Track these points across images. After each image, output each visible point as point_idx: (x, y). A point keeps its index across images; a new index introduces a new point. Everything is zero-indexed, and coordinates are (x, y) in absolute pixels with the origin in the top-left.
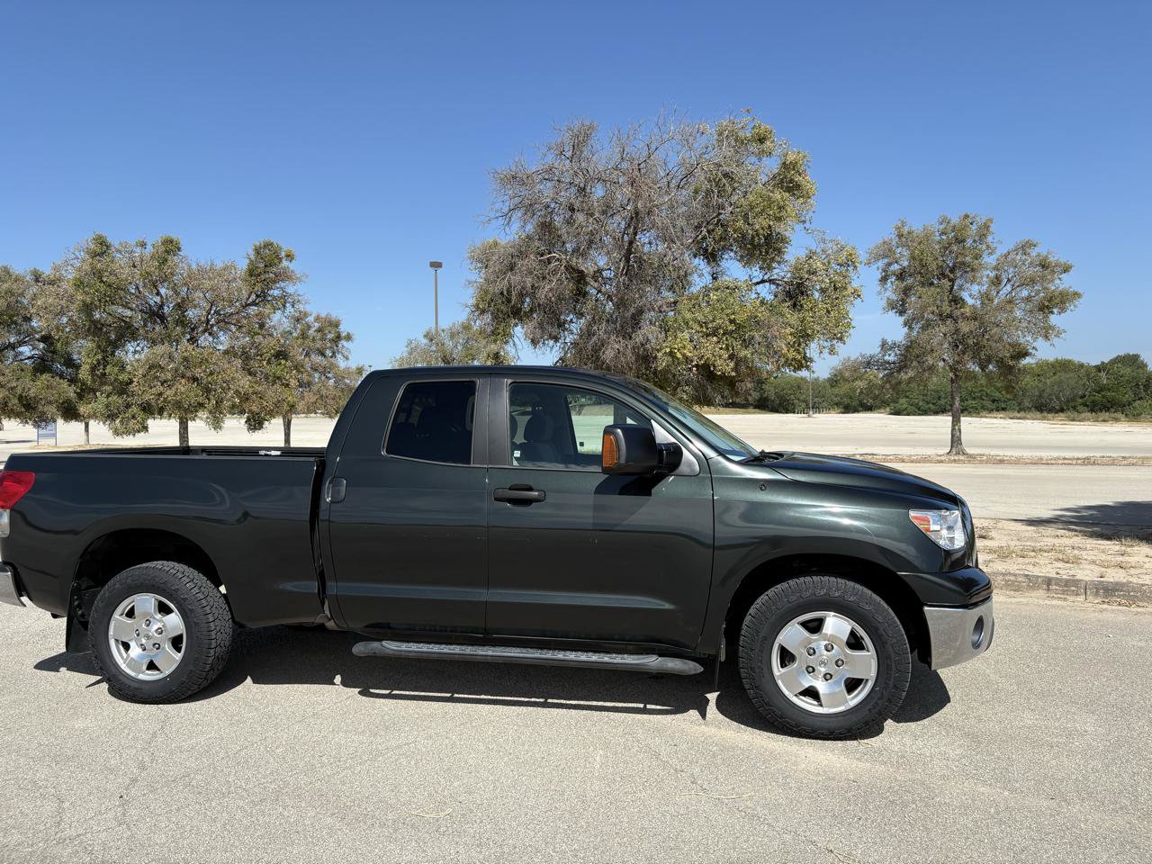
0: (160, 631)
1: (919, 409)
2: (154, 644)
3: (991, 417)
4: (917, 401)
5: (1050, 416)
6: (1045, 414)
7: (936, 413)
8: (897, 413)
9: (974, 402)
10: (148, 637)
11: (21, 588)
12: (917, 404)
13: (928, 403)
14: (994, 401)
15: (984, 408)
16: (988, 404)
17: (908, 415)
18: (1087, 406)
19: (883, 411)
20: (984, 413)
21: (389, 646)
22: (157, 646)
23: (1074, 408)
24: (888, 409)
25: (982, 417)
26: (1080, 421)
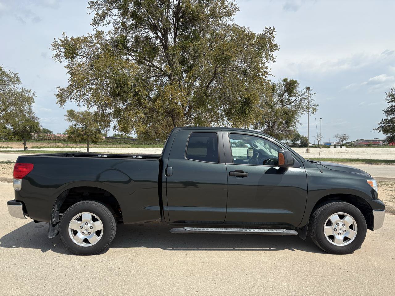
0: (91, 227)
2: (88, 233)
10: (86, 230)
11: (25, 211)
21: (187, 229)
22: (89, 233)
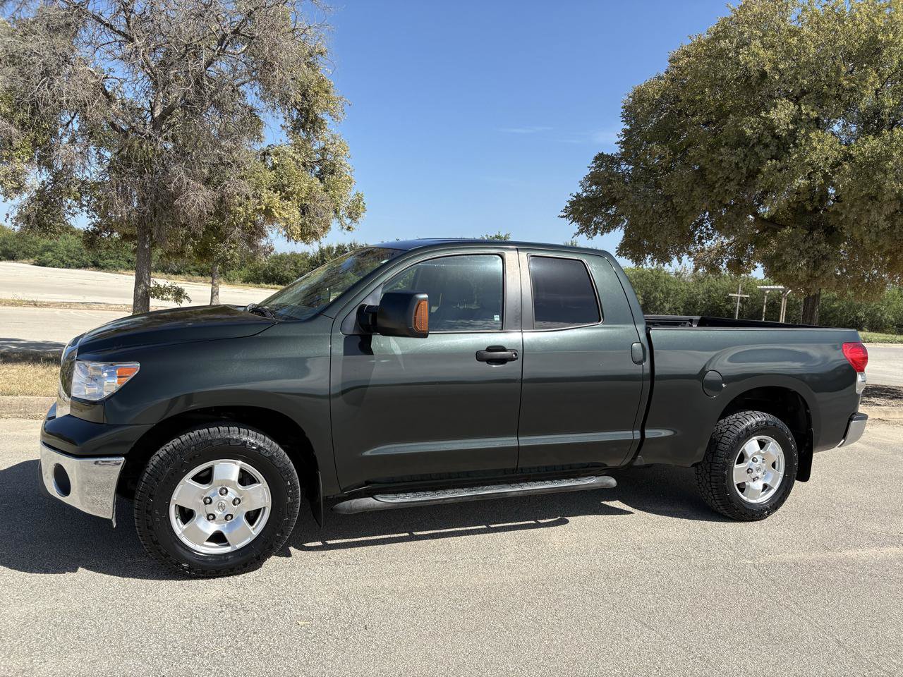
1: (63, 262)
3: (127, 274)
4: (61, 255)
5: (173, 276)
6: (169, 275)
7: (78, 267)
8: (44, 265)
9: (112, 261)
12: (62, 258)
13: (72, 258)
14: (129, 261)
15: (121, 266)
16: (124, 263)
17: (53, 267)
18: (198, 271)
19: (26, 261)
20: (122, 271)
23: (189, 272)
24: (32, 260)
25: (120, 274)
26: (194, 282)
